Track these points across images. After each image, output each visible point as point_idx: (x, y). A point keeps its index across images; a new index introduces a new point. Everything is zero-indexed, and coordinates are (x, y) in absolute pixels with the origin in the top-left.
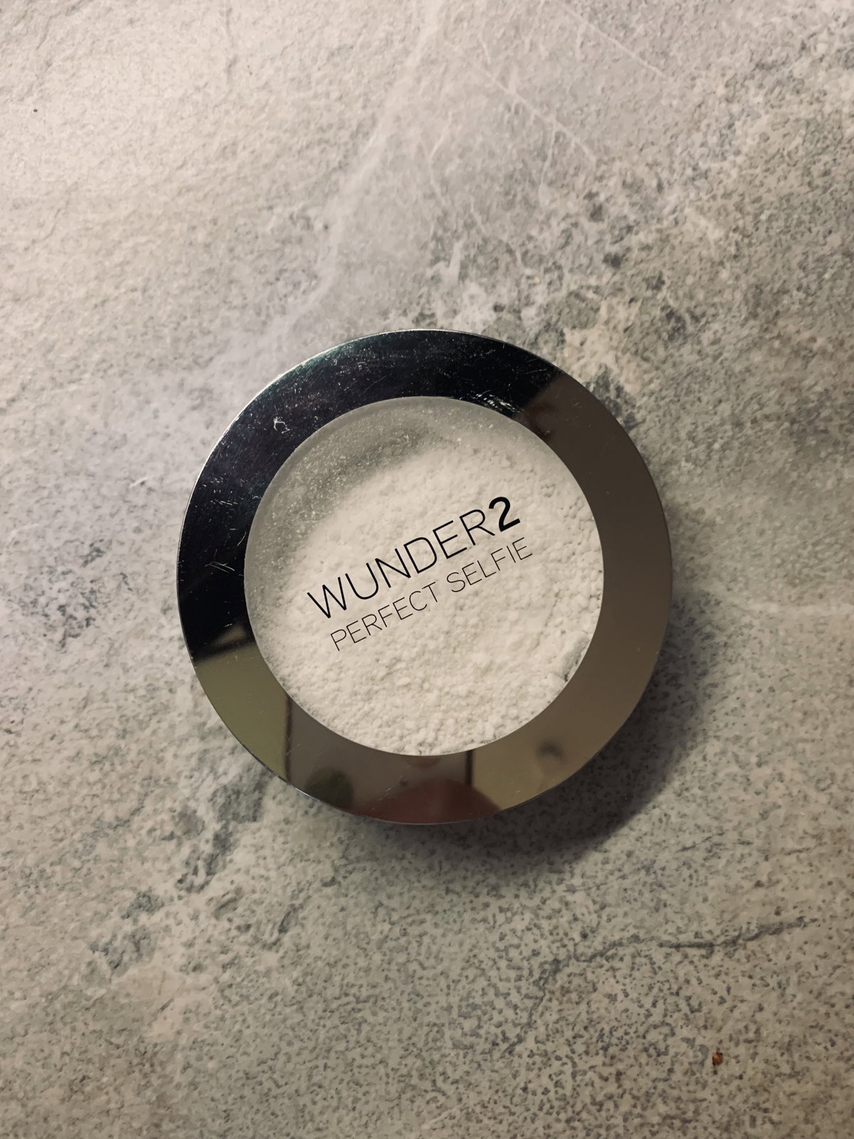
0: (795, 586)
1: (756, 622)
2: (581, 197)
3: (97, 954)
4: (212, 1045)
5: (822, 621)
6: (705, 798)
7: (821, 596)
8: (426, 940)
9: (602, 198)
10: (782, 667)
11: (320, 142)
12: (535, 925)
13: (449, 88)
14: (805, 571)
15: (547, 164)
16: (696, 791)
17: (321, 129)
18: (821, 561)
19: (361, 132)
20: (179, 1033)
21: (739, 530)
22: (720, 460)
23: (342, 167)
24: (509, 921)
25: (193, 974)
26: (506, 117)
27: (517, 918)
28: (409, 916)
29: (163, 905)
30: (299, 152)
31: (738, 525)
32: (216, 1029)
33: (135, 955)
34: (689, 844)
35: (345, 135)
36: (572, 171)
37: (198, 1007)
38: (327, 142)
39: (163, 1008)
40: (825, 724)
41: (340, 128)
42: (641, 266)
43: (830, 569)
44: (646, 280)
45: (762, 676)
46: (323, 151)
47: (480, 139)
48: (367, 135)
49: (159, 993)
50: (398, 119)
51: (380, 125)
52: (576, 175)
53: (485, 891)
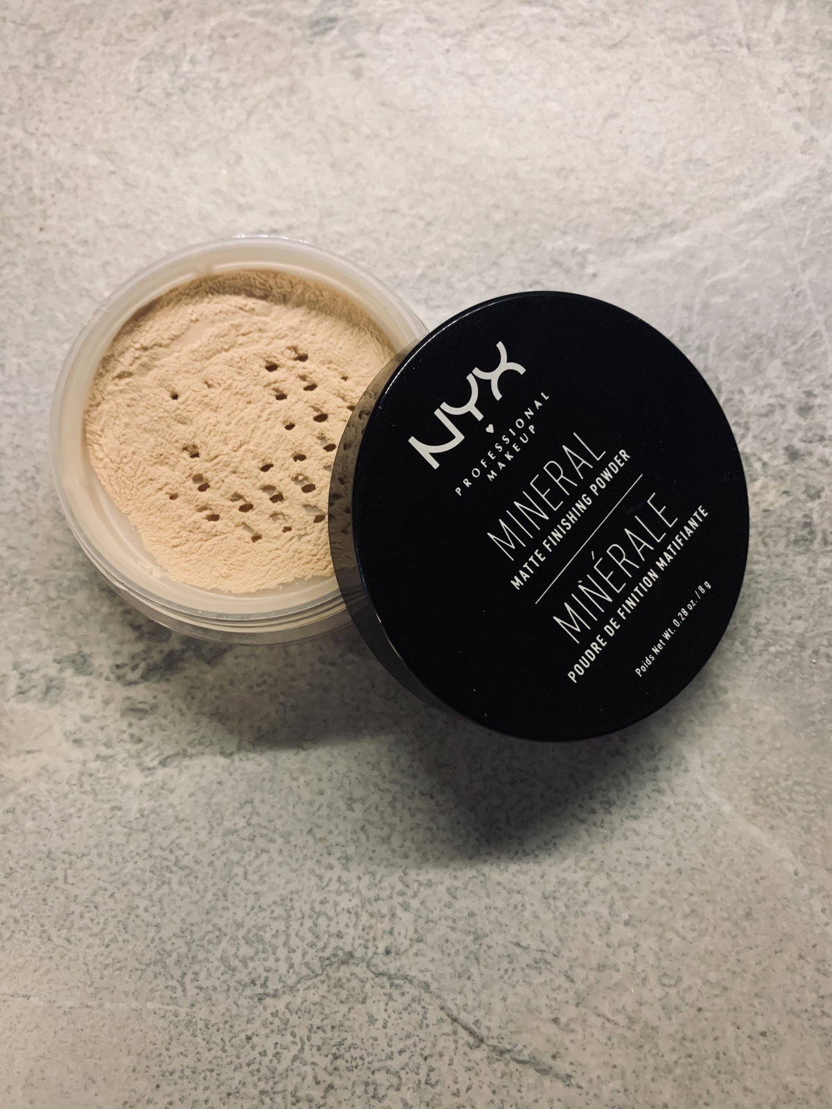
0: (756, 803)
1: (705, 808)
2: (802, 390)
3: (15, 673)
4: (43, 810)
5: (759, 848)
6: (564, 917)
7: (772, 828)
8: (264, 857)
9: (818, 401)
10: (701, 859)
11: (635, 213)
12: (356, 913)
13: (758, 243)
14: (774, 798)
15: (794, 348)
16: (561, 905)
17: (643, 205)
18: (792, 800)
19: (671, 228)
20: (26, 780)
21: (744, 726)
22: (768, 662)
23: (639, 241)
24: (339, 893)
25: (70, 744)
26: (787, 293)
27: (347, 896)
28: (265, 827)
29: (91, 674)
30: (615, 209)
31: (746, 722)
32: (55, 800)
33: (40, 696)
34: (523, 944)
35: (657, 222)
36: (808, 366)
37: (55, 772)
38: (640, 217)
39: (29, 752)
40: (703, 933)
41: (656, 214)
42: (811, 473)
43: (795, 812)
44: (808, 486)
45: (680, 854)
46: (634, 221)
47: (755, 295)
48: (673, 232)
49: (36, 738)
50: (705, 237)
51: (688, 233)
52: (810, 371)
53: (338, 854)
